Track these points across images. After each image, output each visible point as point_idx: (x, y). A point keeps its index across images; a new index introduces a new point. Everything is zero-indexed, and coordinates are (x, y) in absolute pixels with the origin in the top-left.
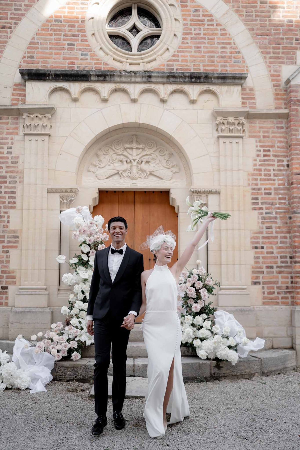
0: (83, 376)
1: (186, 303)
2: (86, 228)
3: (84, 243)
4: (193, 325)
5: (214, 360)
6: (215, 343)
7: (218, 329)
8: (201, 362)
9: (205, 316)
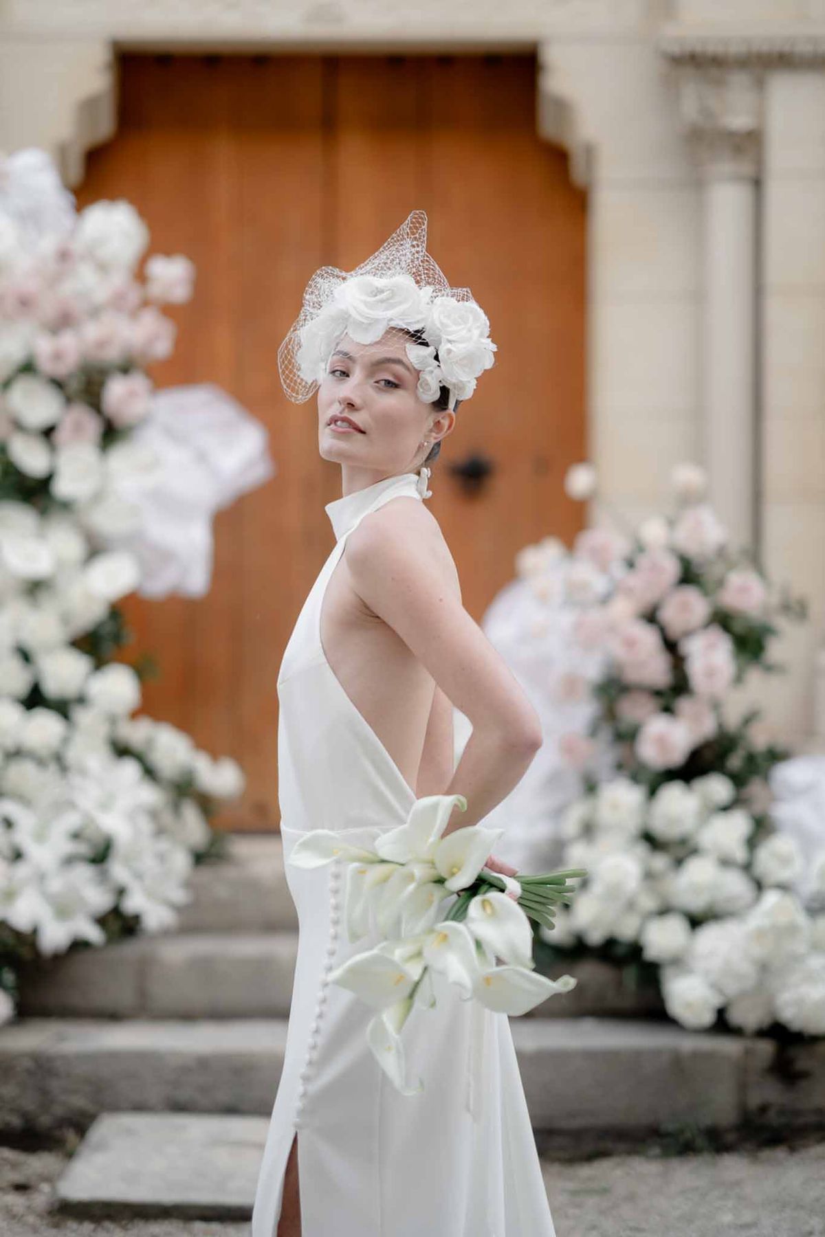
0: (25, 1115)
1: (610, 714)
2: (31, 286)
3: (28, 368)
4: (651, 840)
5: (761, 1033)
6: (760, 934)
7: (785, 861)
8: (688, 1044)
9: (717, 787)
